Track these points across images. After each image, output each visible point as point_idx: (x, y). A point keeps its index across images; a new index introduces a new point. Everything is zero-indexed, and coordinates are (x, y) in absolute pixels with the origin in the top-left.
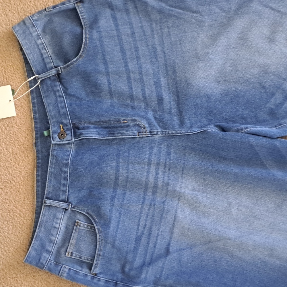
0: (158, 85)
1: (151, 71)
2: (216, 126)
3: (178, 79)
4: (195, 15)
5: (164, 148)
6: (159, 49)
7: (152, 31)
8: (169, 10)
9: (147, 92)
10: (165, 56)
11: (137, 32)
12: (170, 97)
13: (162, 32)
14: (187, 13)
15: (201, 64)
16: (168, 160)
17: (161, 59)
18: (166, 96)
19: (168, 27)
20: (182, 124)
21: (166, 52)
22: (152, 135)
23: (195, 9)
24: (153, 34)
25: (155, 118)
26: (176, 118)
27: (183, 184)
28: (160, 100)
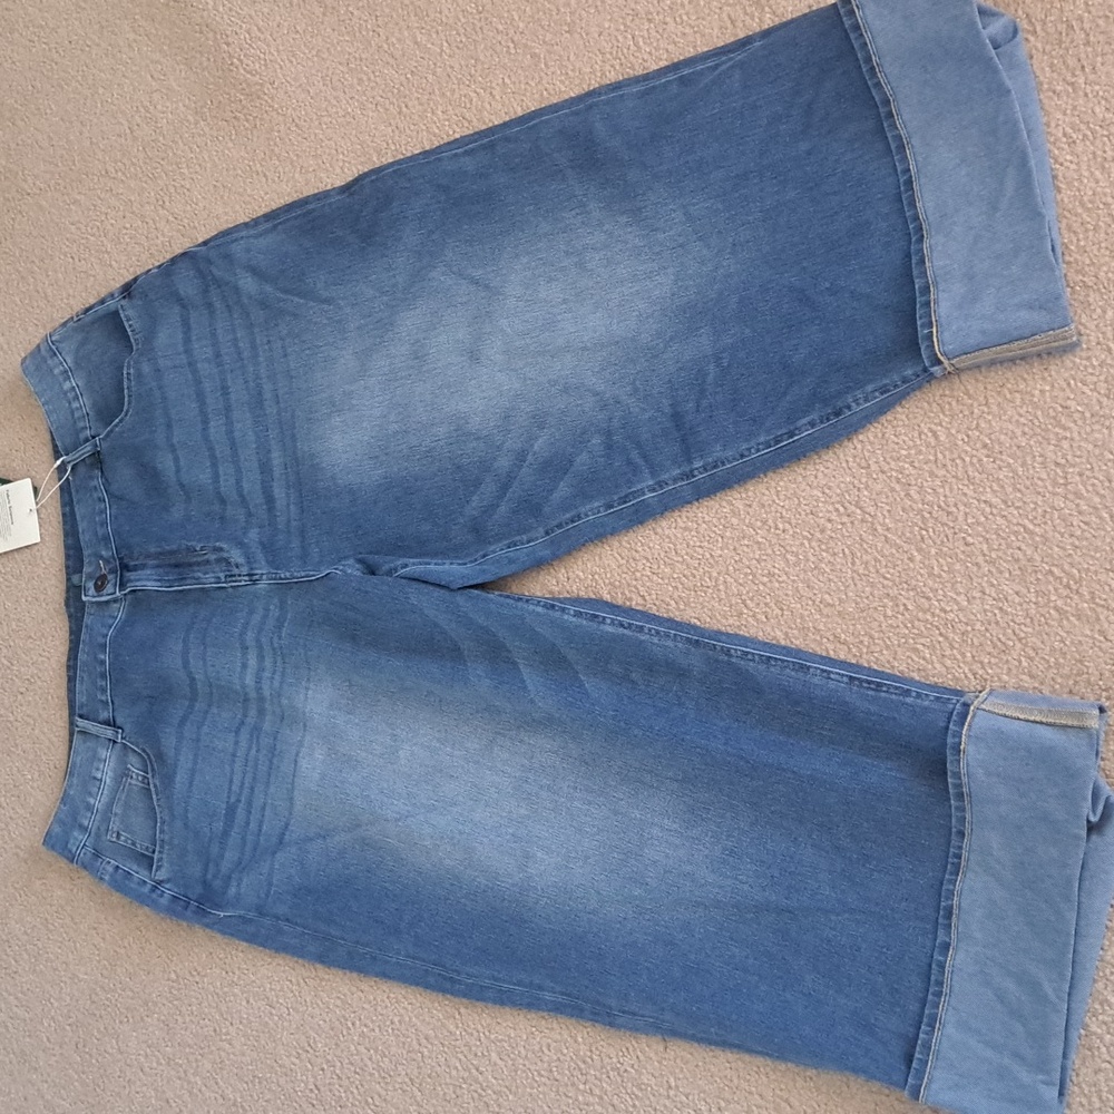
0: (265, 468)
1: (251, 437)
2: (360, 561)
3: (300, 454)
4: (326, 307)
5: (275, 612)
6: (267, 387)
7: (254, 347)
8: (279, 300)
9: (246, 486)
10: (278, 403)
11: (227, 354)
12: (288, 495)
13: (271, 350)
14: (312, 304)
15: (336, 421)
16: (275, 640)
17: (271, 409)
18: (279, 492)
19: (282, 339)
20: (304, 557)
21: (281, 392)
22: (254, 582)
23: (325, 294)
24: (256, 356)
25: (261, 543)
26: (295, 544)
27: (310, 692)
28: (270, 500)
